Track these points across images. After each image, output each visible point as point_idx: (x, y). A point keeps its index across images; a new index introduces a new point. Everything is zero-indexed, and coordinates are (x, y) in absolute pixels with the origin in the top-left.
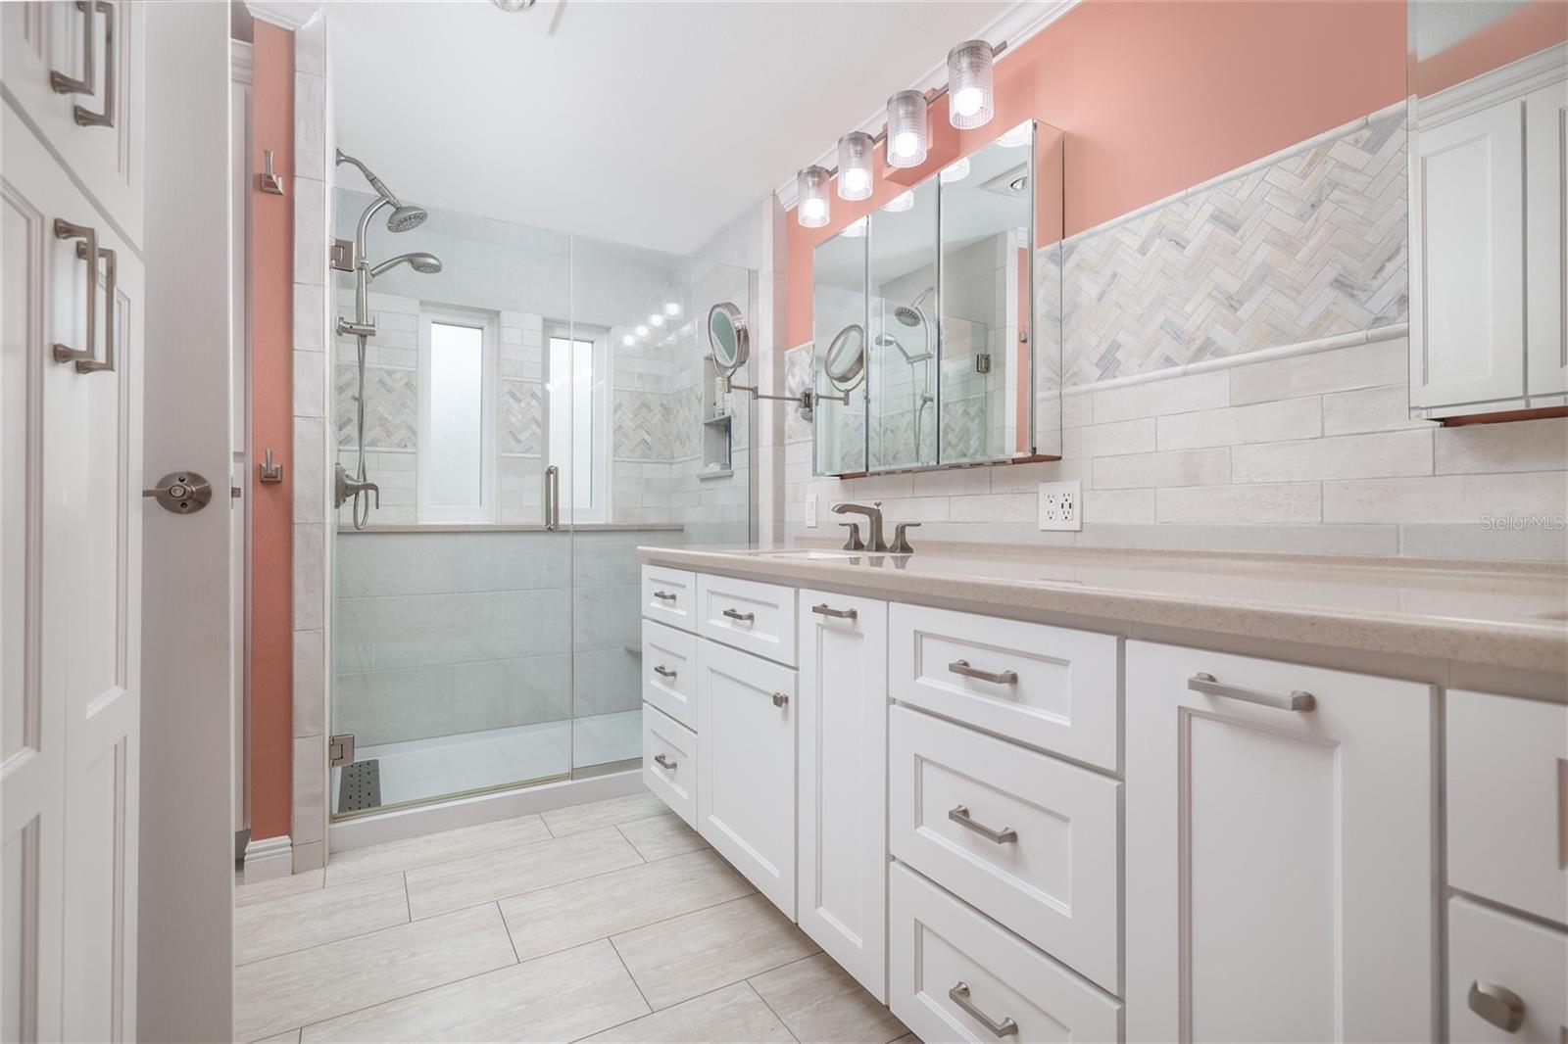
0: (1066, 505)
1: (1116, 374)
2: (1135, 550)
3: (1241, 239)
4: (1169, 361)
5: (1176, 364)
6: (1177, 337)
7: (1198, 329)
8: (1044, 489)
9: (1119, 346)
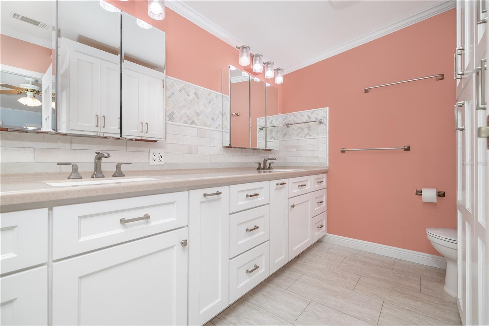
0: (160, 157)
1: (173, 121)
2: (179, 169)
3: (199, 101)
4: (186, 122)
5: (187, 124)
6: (188, 117)
7: (192, 117)
8: (152, 151)
9: (174, 114)
